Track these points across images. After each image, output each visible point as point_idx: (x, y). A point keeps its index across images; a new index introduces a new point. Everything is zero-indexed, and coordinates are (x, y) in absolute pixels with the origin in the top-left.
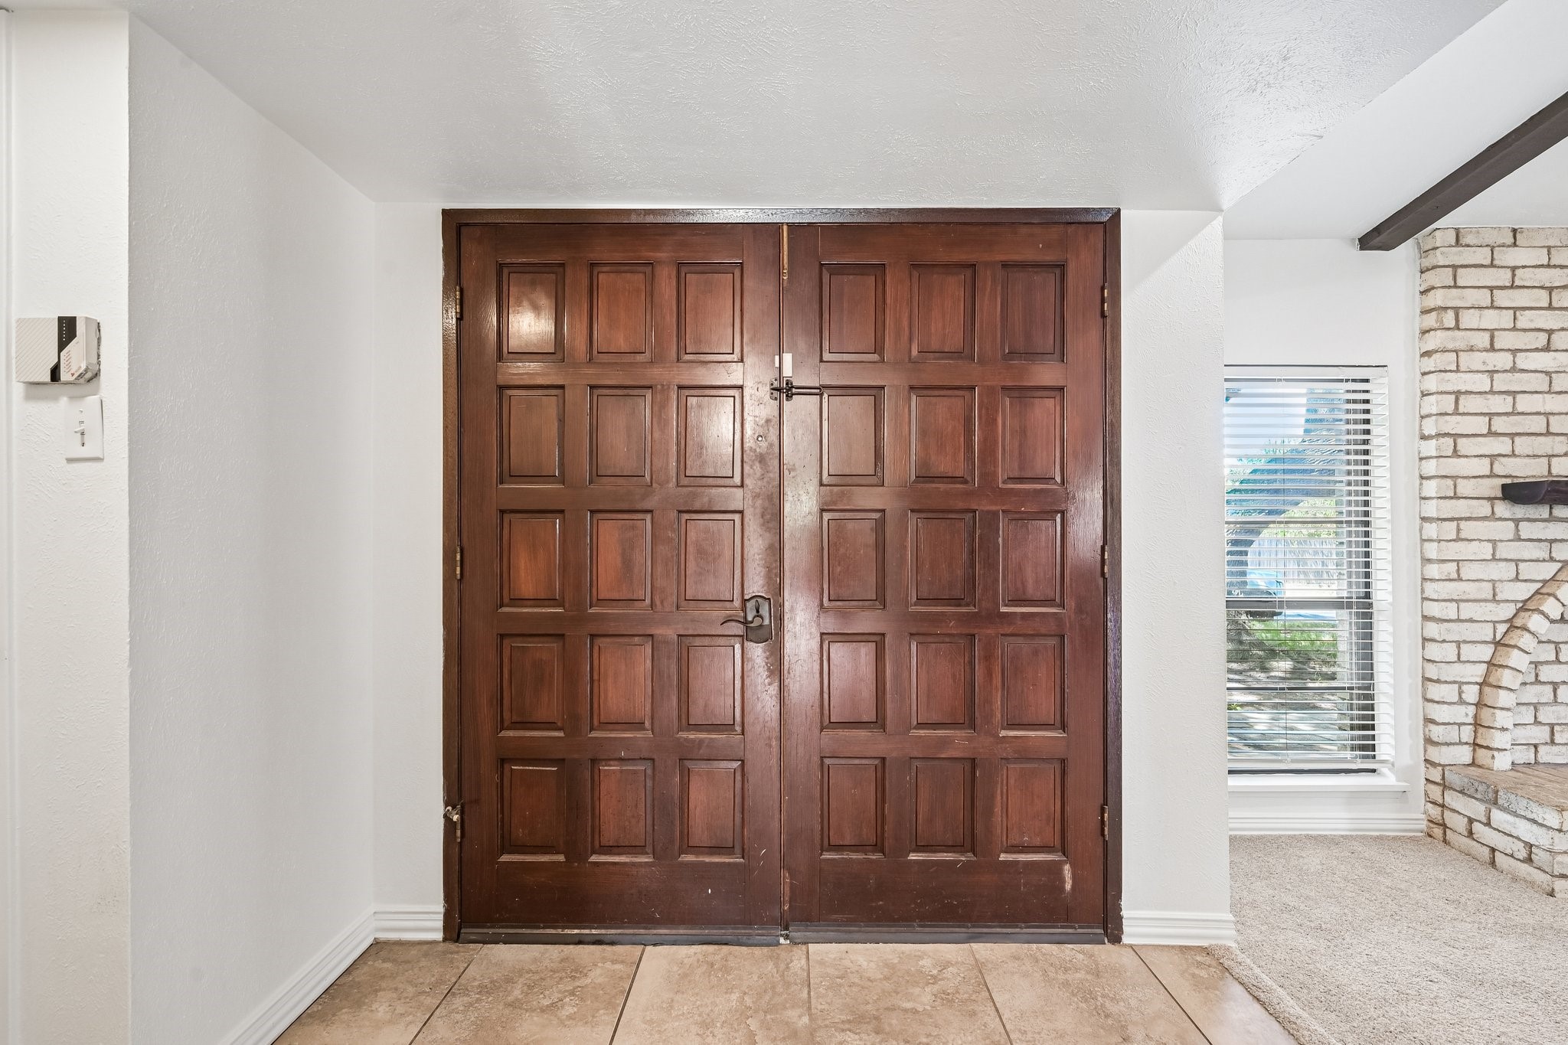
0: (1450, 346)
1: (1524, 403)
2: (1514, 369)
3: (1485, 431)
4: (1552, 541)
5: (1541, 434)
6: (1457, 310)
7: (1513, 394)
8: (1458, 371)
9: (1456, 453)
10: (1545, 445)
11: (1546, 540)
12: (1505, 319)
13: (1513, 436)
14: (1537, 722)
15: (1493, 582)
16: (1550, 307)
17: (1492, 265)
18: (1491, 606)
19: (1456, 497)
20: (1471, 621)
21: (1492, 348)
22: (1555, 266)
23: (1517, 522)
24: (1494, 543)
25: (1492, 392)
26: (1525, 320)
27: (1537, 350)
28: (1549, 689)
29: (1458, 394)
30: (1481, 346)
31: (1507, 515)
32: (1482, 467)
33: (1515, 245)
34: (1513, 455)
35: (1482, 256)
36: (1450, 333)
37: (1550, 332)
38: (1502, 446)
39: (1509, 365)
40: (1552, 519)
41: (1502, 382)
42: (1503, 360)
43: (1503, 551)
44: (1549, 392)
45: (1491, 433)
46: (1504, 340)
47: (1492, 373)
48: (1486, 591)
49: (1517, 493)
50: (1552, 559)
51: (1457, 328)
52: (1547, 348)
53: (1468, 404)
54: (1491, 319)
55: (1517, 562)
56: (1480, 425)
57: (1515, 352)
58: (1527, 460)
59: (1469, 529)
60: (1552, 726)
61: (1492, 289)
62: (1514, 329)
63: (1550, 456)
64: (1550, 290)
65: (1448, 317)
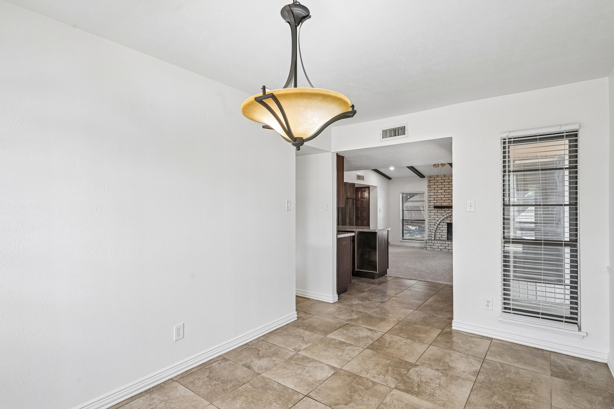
0: (429, 190)
2: (437, 192)
6: (430, 185)
7: (437, 195)
8: (430, 192)
9: (430, 202)
10: (441, 201)
11: (440, 213)
12: (436, 186)
13: (437, 200)
14: (440, 235)
15: (434, 218)
16: (442, 185)
17: (434, 180)
18: (434, 220)
19: (430, 207)
21: (434, 190)
22: (442, 180)
23: (437, 210)
24: (435, 213)
25: (434, 195)
26: (439, 186)
29: (430, 195)
32: (433, 204)
33: (437, 177)
34: (437, 202)
35: (433, 179)
37: (442, 188)
40: (442, 210)
42: (436, 191)
43: (436, 214)
45: (434, 200)
46: (436, 189)
47: (434, 193)
48: (433, 219)
49: (436, 207)
50: (442, 215)
51: (430, 188)
52: (441, 190)
53: (431, 197)
54: (434, 186)
55: (437, 215)
56: (433, 199)
57: (437, 190)
58: (439, 203)
59: (431, 211)
60: (442, 235)
61: (434, 183)
63: (442, 203)
64: (442, 183)
65: (429, 186)
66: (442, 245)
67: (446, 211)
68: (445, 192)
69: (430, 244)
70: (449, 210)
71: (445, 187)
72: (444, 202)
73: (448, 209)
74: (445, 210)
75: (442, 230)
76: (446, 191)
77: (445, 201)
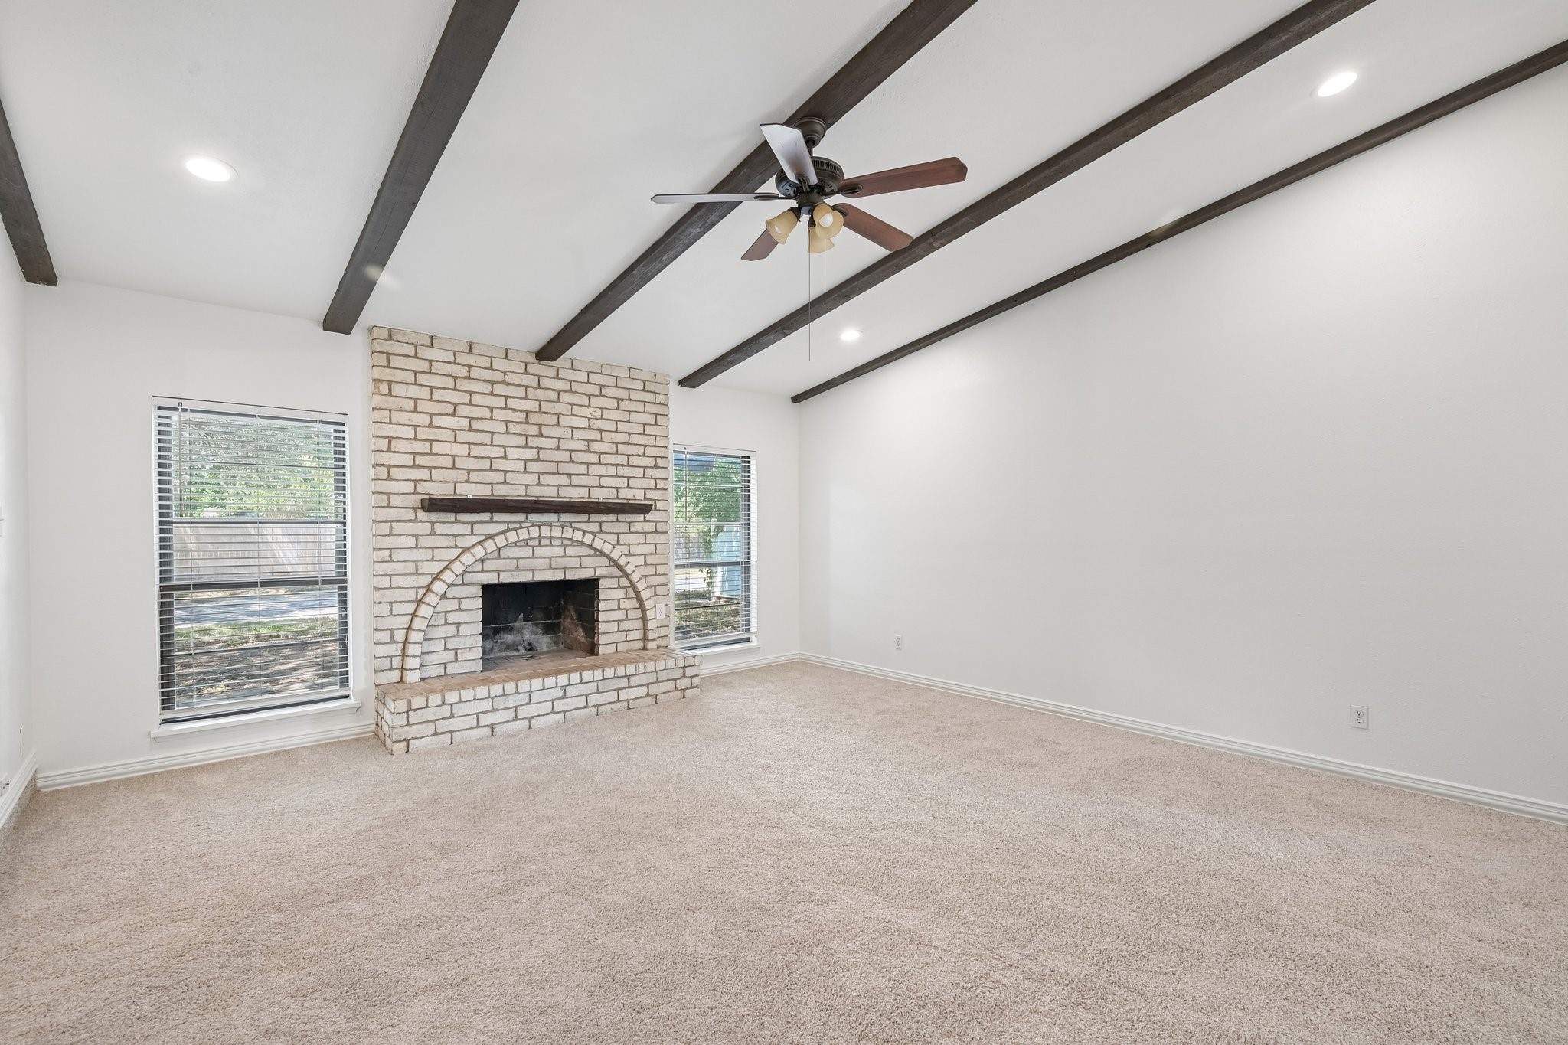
0: (385, 406)
1: (437, 448)
2: (431, 426)
3: (411, 464)
4: (456, 536)
5: (449, 468)
6: (390, 383)
7: (431, 441)
8: (390, 423)
9: (389, 477)
10: (452, 475)
11: (453, 535)
12: (425, 393)
13: (430, 468)
14: (446, 649)
15: (416, 562)
16: (455, 389)
17: (416, 357)
18: (414, 578)
19: (389, 506)
20: (400, 588)
21: (415, 411)
22: (459, 364)
23: (432, 523)
24: (417, 537)
25: (415, 439)
26: (438, 394)
27: (447, 415)
28: (454, 627)
29: (390, 439)
30: (407, 408)
31: (426, 518)
32: (409, 487)
33: (431, 346)
34: (430, 480)
35: (409, 350)
36: (384, 397)
37: (455, 405)
38: (424, 474)
39: (427, 423)
40: (456, 521)
41: (422, 433)
42: (424, 419)
43: (423, 542)
44: (455, 442)
45: (414, 466)
47: (415, 427)
48: (411, 567)
50: (456, 546)
51: (390, 394)
52: (454, 414)
53: (397, 445)
54: (414, 392)
55: (433, 548)
56: (407, 460)
57: (431, 415)
58: (440, 484)
59: (397, 528)
60: (456, 650)
61: (415, 372)
62: (431, 400)
63: (455, 483)
64: (455, 378)
65: (383, 387)
66: (500, 703)
67: (476, 526)
68: (470, 429)
69: (429, 715)
70: (491, 521)
71: (470, 404)
72: (467, 481)
73: (486, 516)
74: (473, 523)
75: (458, 625)
76: (476, 425)
77: (474, 476)
